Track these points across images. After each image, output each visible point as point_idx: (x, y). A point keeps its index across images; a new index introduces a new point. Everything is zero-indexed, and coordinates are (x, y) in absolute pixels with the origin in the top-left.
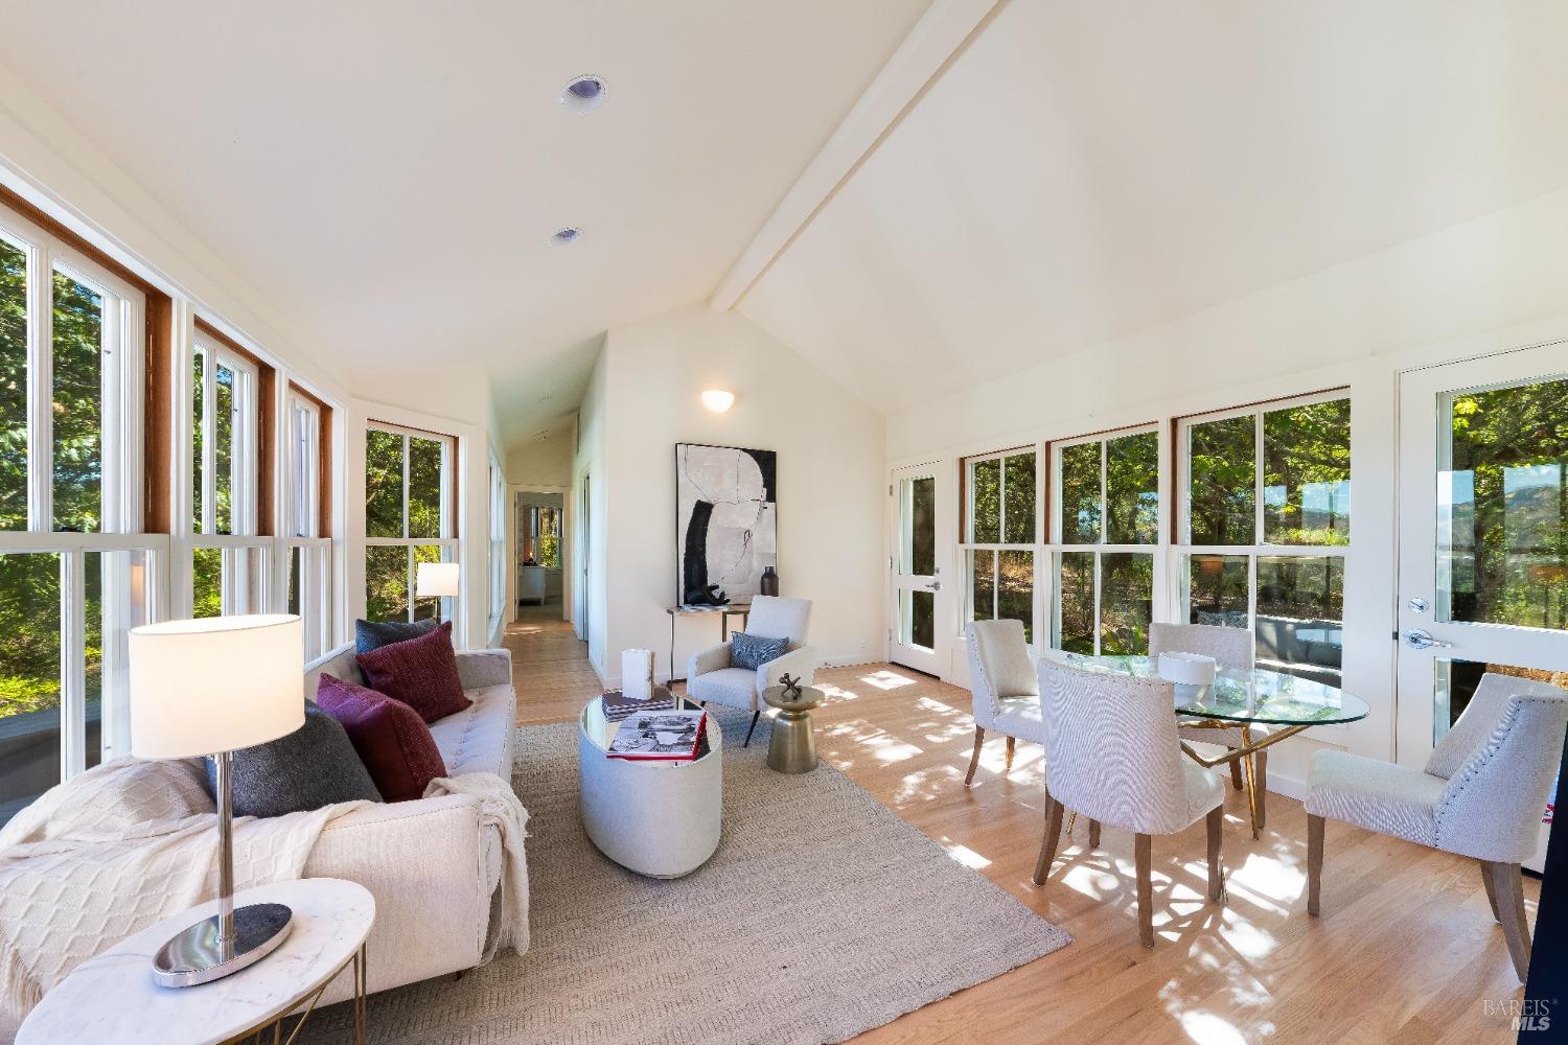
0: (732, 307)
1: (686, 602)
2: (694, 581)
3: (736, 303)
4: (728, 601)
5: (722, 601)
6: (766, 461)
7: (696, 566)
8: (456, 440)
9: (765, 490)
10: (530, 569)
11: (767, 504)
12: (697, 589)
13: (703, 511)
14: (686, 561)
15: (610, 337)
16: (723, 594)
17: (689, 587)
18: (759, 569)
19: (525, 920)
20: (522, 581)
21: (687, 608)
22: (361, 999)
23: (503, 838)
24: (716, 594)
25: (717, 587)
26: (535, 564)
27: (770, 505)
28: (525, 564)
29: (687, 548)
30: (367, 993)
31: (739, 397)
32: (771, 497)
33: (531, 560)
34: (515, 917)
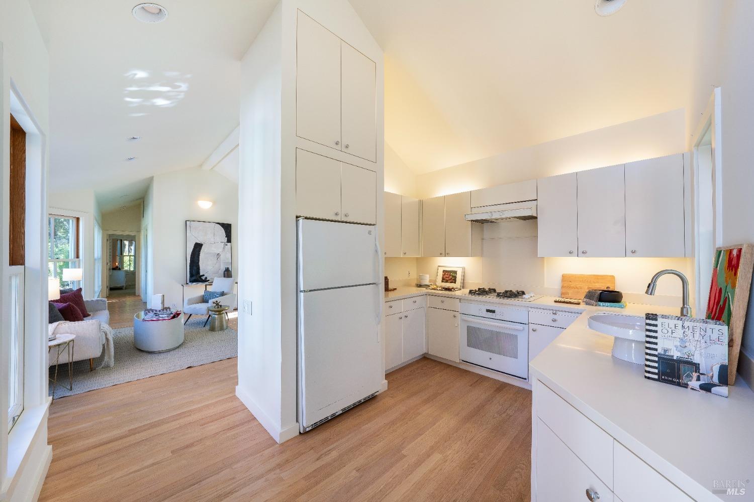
0: (212, 168)
1: (190, 282)
2: (194, 273)
3: (214, 167)
4: (208, 281)
5: (206, 280)
6: (227, 228)
7: (195, 268)
8: (78, 219)
9: (226, 238)
10: (116, 272)
11: (227, 244)
12: (195, 275)
13: (198, 247)
14: (190, 266)
15: (155, 178)
16: (206, 278)
17: (191, 275)
18: (223, 268)
19: (113, 359)
20: (111, 278)
21: (190, 284)
22: (71, 363)
23: (106, 335)
24: (203, 278)
25: (204, 275)
26: (120, 269)
27: (229, 244)
28: (114, 269)
29: (191, 261)
30: (74, 361)
31: (214, 203)
32: (229, 241)
33: (117, 267)
34: (109, 358)
